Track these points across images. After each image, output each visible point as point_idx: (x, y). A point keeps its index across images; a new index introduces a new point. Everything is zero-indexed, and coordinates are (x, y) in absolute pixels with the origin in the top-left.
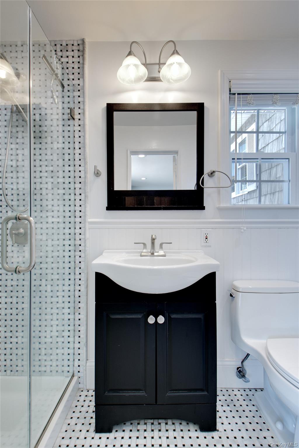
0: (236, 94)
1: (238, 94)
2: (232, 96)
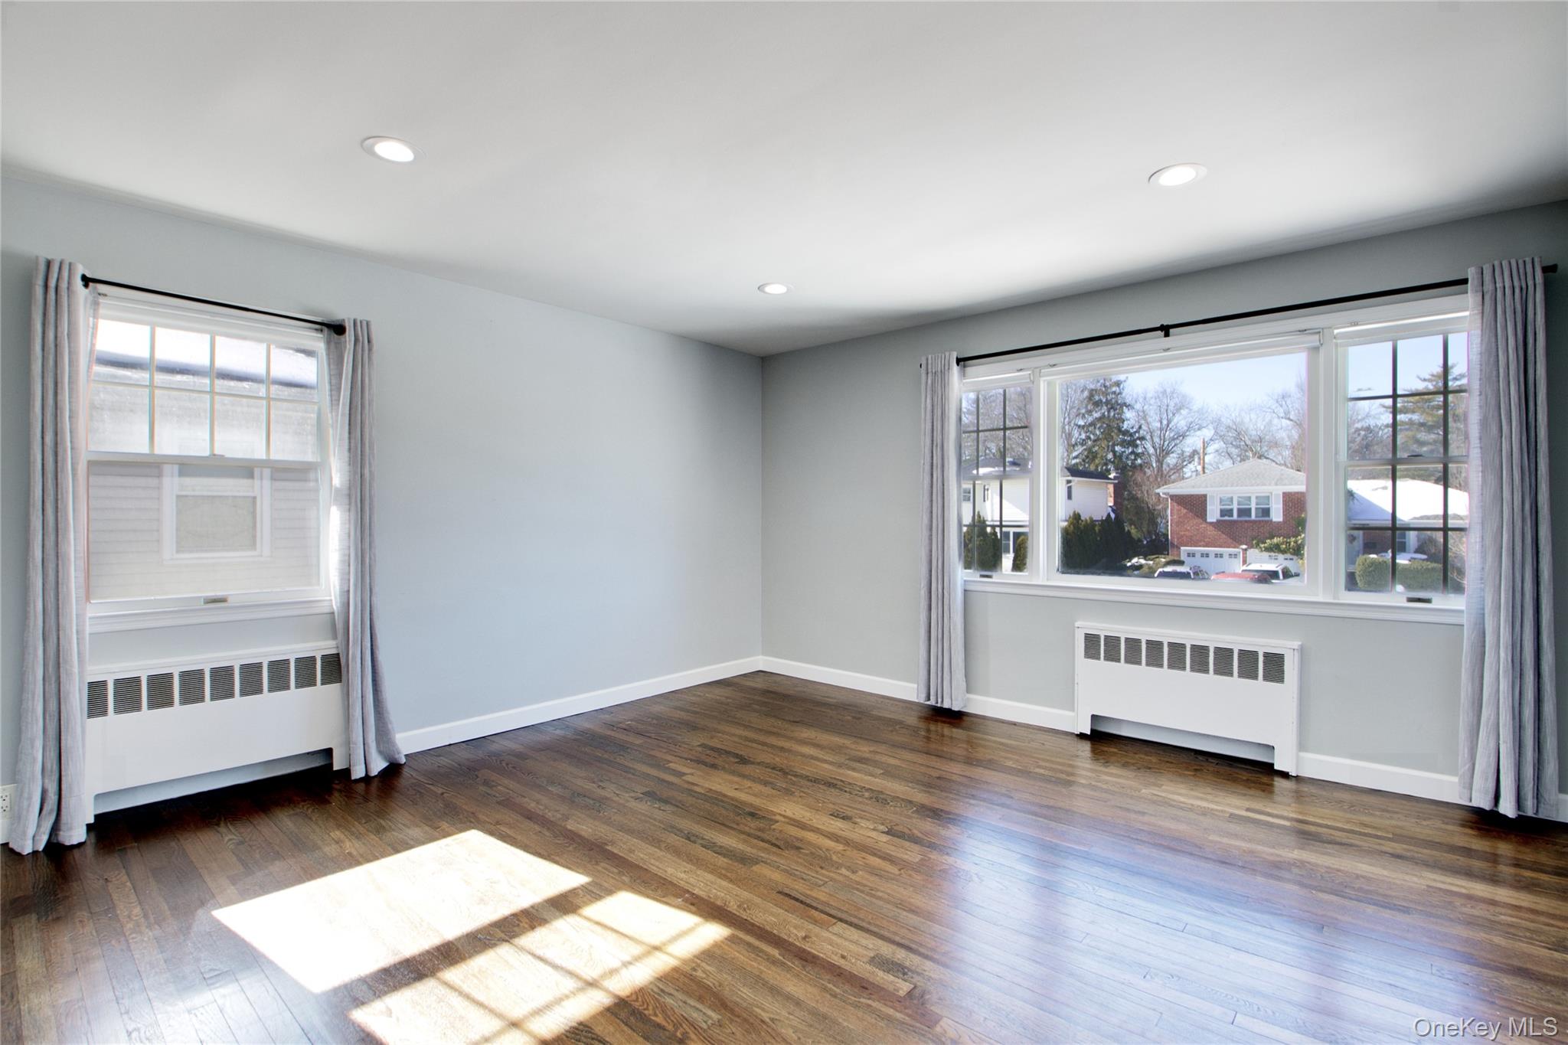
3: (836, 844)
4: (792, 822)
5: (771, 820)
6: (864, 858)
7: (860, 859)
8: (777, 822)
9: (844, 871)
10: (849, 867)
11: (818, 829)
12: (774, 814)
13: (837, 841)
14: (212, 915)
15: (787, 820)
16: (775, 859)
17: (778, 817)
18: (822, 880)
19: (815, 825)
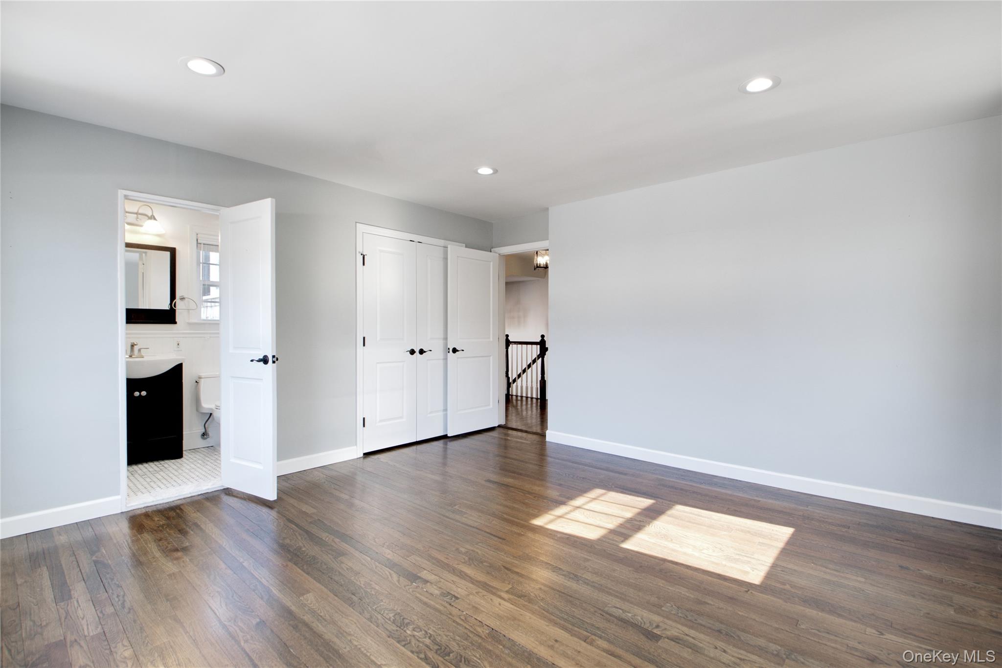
0: (202, 245)
1: (204, 244)
2: (198, 245)
3: (462, 569)
4: (494, 591)
5: (512, 594)
6: (447, 558)
7: (450, 558)
8: (507, 592)
9: (463, 550)
10: (460, 553)
11: (473, 583)
12: (509, 600)
13: (461, 572)
14: (793, 527)
15: (499, 593)
16: (508, 559)
17: (506, 596)
18: (479, 546)
19: (475, 587)
